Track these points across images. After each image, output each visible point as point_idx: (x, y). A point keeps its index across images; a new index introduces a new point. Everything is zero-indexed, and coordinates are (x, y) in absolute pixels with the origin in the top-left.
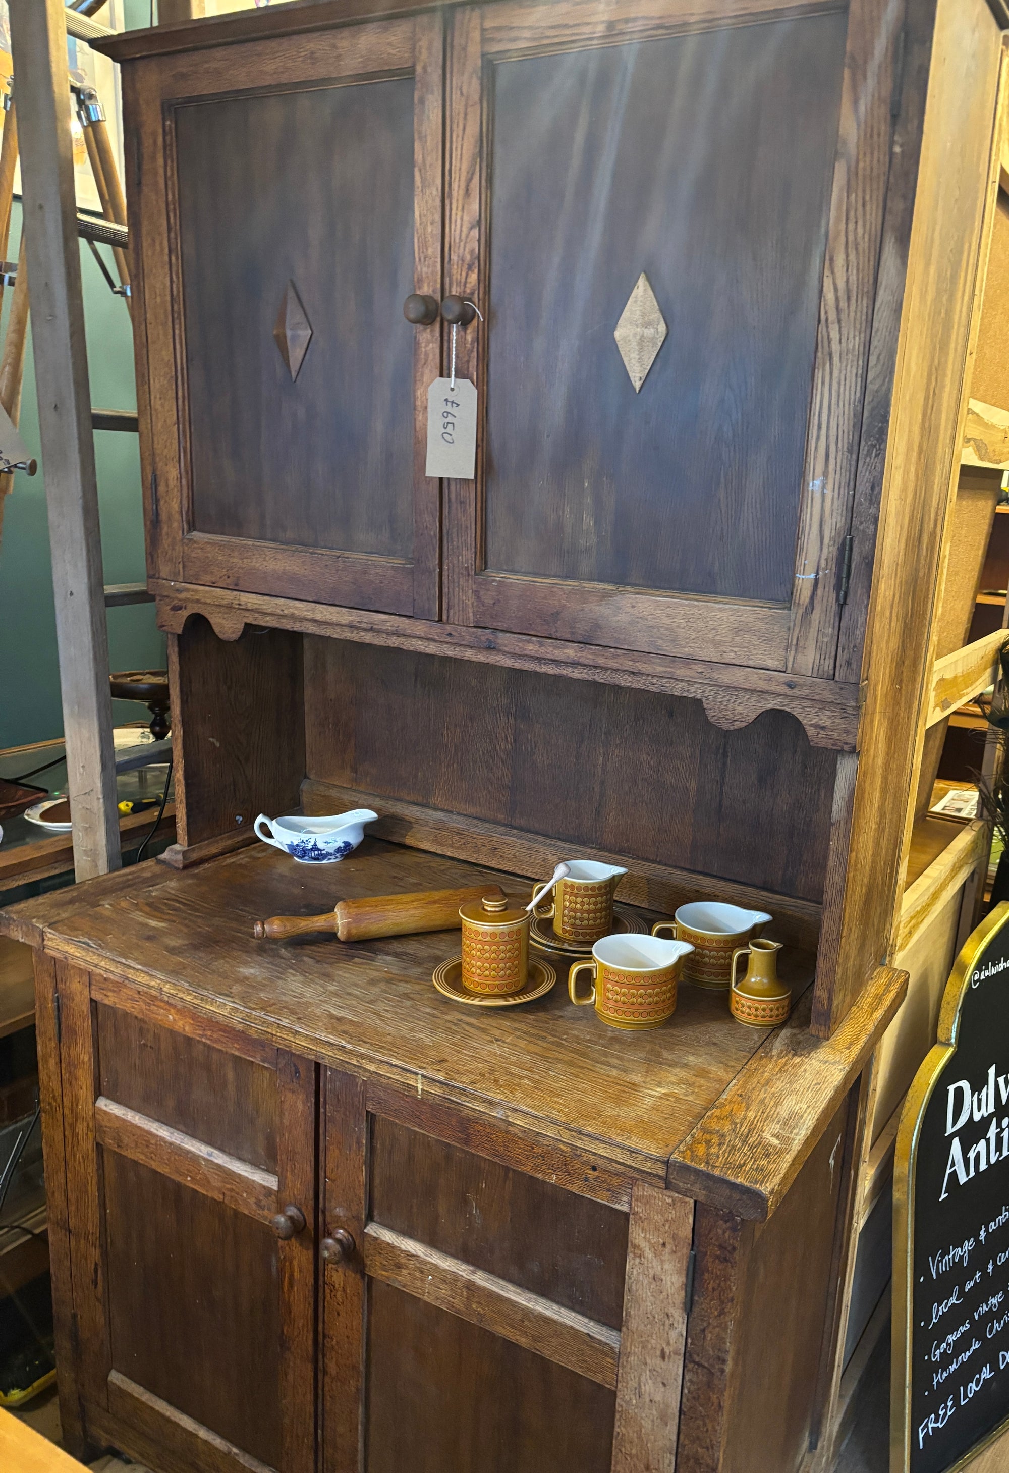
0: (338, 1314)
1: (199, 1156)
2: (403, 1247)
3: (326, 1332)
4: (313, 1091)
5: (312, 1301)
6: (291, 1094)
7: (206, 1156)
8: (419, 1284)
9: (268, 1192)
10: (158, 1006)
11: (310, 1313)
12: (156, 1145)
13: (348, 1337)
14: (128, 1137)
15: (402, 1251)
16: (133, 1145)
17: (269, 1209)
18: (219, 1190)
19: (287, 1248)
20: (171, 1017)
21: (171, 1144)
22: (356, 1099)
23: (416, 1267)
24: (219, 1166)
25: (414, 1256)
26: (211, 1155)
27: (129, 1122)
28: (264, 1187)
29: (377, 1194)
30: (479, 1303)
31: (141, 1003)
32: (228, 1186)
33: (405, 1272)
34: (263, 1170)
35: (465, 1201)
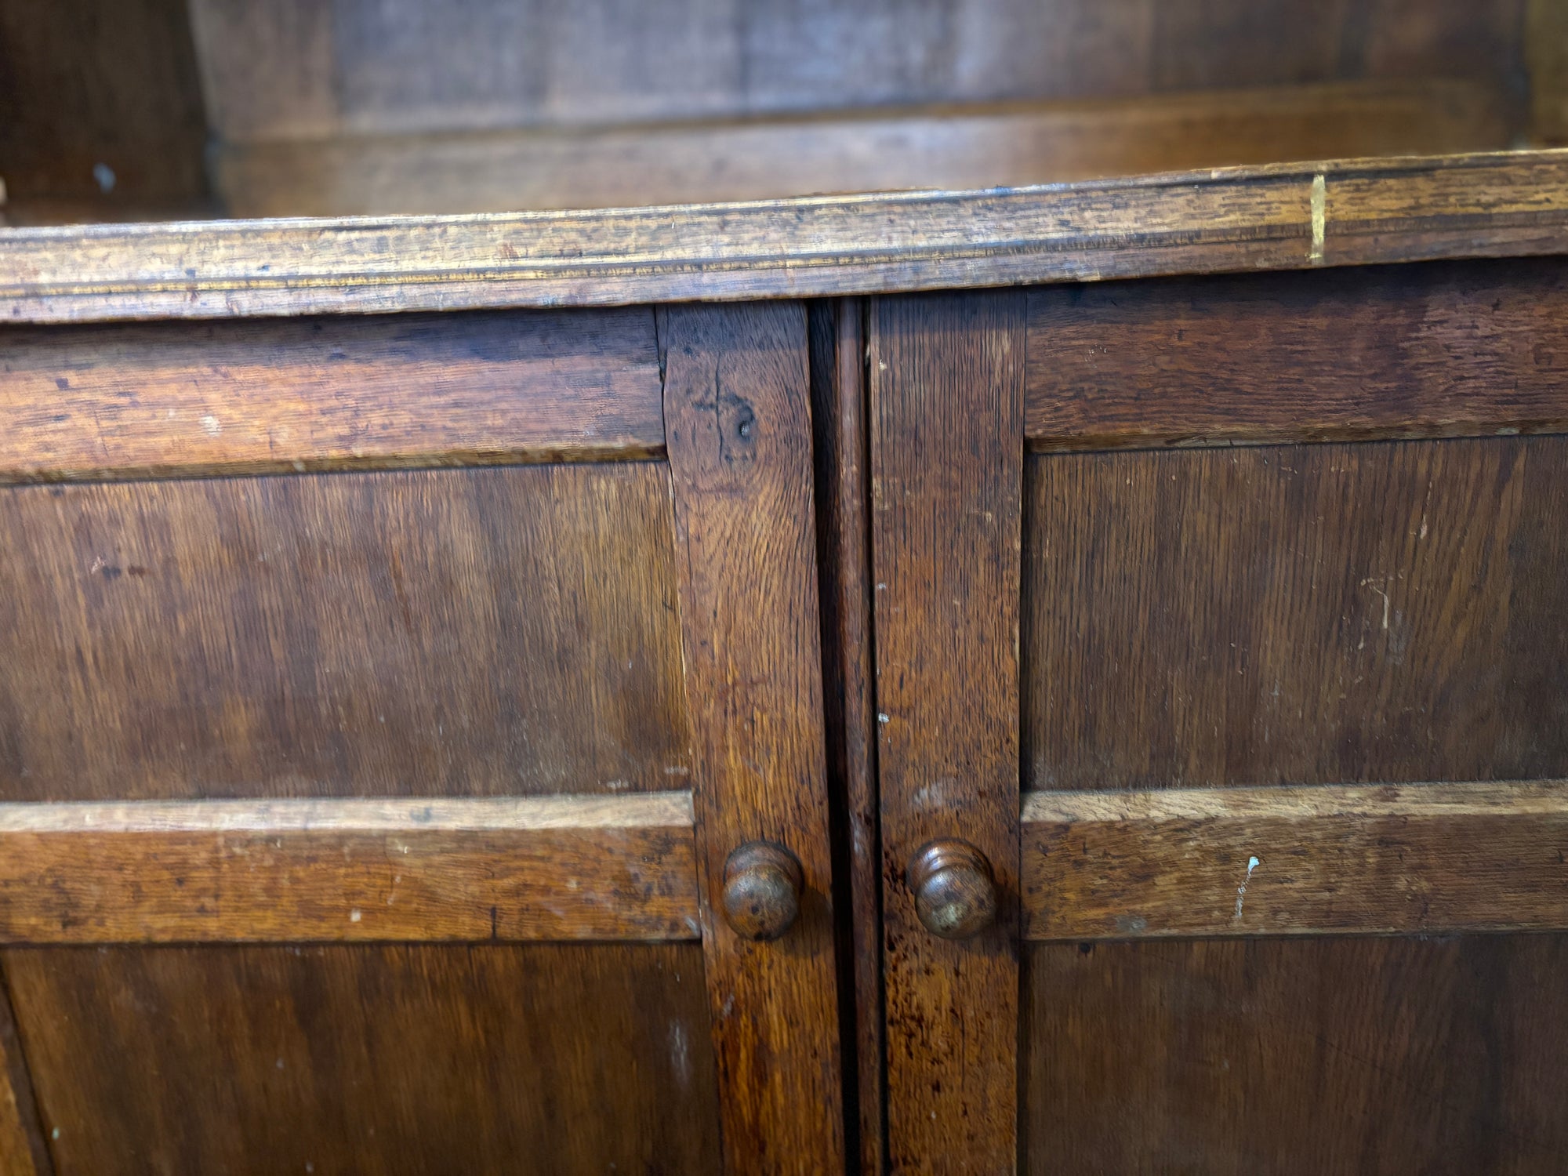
0: (937, 1087)
1: (384, 835)
2: (1157, 815)
3: (895, 1152)
4: (808, 461)
5: (836, 1090)
6: (724, 503)
7: (414, 826)
8: (1212, 896)
9: (660, 841)
10: (151, 405)
11: (834, 1122)
12: (215, 863)
13: (971, 1137)
14: (100, 881)
15: (1154, 827)
16: (123, 898)
17: (668, 891)
18: (476, 907)
19: (740, 979)
20: (211, 421)
21: (271, 839)
22: (984, 418)
23: (1207, 852)
24: (463, 838)
25: (1197, 824)
26: (427, 815)
27: (95, 834)
28: (644, 833)
29: (1045, 706)
30: (1414, 869)
31: (81, 420)
32: (509, 882)
33: (1163, 882)
34: (619, 792)
35: (1355, 602)
